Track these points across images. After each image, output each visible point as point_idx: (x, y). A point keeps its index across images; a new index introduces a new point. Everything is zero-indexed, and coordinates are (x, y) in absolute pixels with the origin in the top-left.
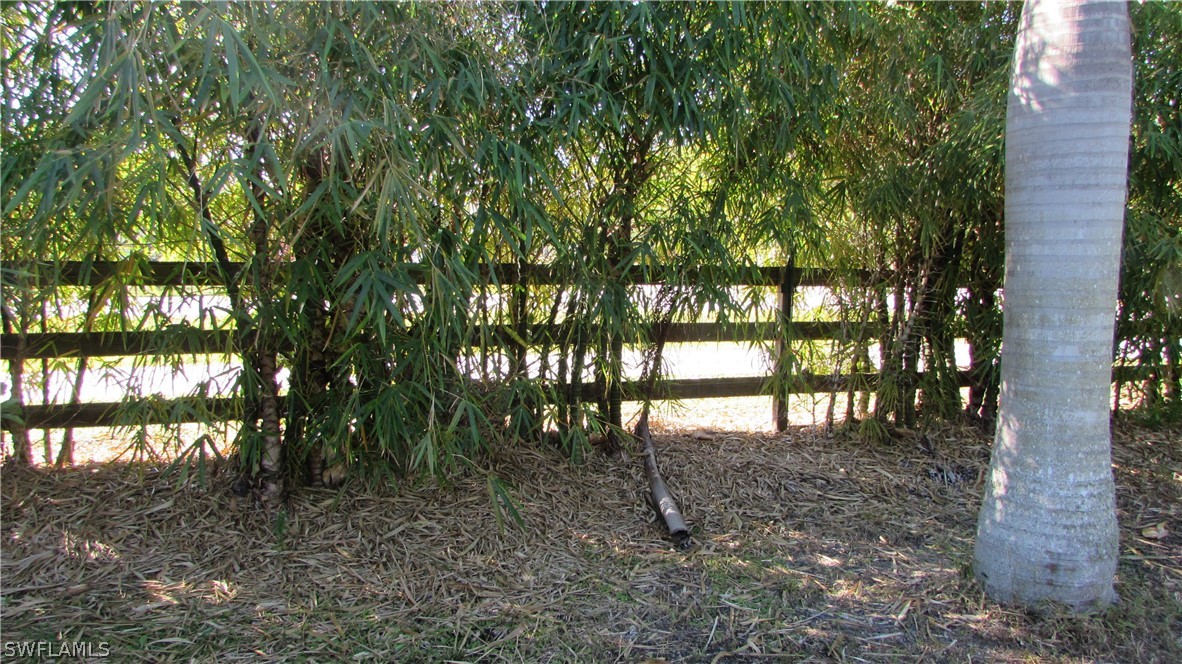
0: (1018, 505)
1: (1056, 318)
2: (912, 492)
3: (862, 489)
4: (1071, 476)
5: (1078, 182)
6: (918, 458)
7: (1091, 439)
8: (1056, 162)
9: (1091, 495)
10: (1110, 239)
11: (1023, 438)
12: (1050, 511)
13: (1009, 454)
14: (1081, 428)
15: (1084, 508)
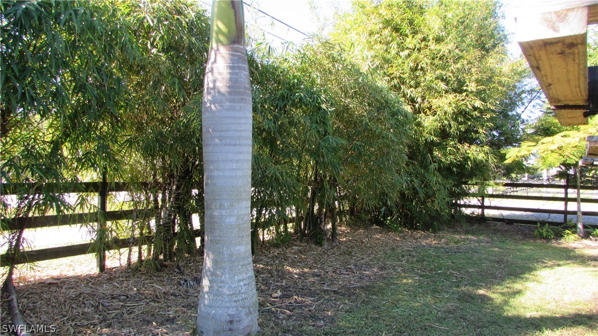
0: (215, 295)
1: (226, 204)
2: (172, 295)
3: (146, 298)
4: (236, 277)
5: (232, 143)
6: (175, 276)
7: (244, 259)
8: (222, 134)
9: (245, 284)
10: (246, 168)
11: (215, 262)
12: (228, 295)
13: (209, 271)
14: (239, 254)
15: (242, 291)
